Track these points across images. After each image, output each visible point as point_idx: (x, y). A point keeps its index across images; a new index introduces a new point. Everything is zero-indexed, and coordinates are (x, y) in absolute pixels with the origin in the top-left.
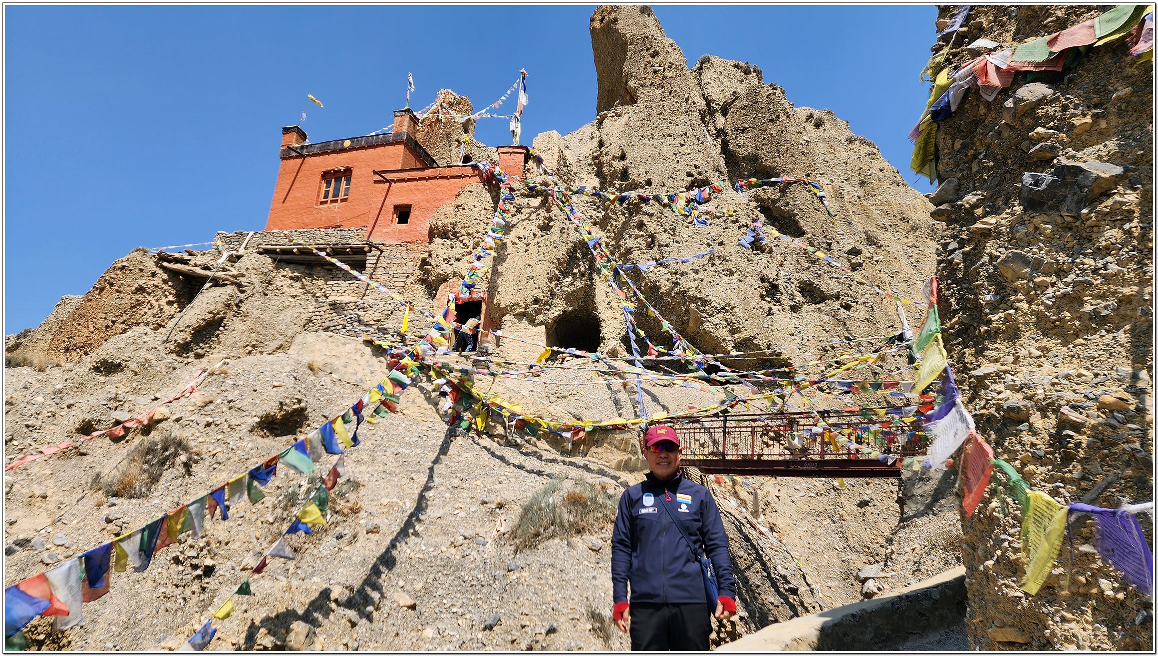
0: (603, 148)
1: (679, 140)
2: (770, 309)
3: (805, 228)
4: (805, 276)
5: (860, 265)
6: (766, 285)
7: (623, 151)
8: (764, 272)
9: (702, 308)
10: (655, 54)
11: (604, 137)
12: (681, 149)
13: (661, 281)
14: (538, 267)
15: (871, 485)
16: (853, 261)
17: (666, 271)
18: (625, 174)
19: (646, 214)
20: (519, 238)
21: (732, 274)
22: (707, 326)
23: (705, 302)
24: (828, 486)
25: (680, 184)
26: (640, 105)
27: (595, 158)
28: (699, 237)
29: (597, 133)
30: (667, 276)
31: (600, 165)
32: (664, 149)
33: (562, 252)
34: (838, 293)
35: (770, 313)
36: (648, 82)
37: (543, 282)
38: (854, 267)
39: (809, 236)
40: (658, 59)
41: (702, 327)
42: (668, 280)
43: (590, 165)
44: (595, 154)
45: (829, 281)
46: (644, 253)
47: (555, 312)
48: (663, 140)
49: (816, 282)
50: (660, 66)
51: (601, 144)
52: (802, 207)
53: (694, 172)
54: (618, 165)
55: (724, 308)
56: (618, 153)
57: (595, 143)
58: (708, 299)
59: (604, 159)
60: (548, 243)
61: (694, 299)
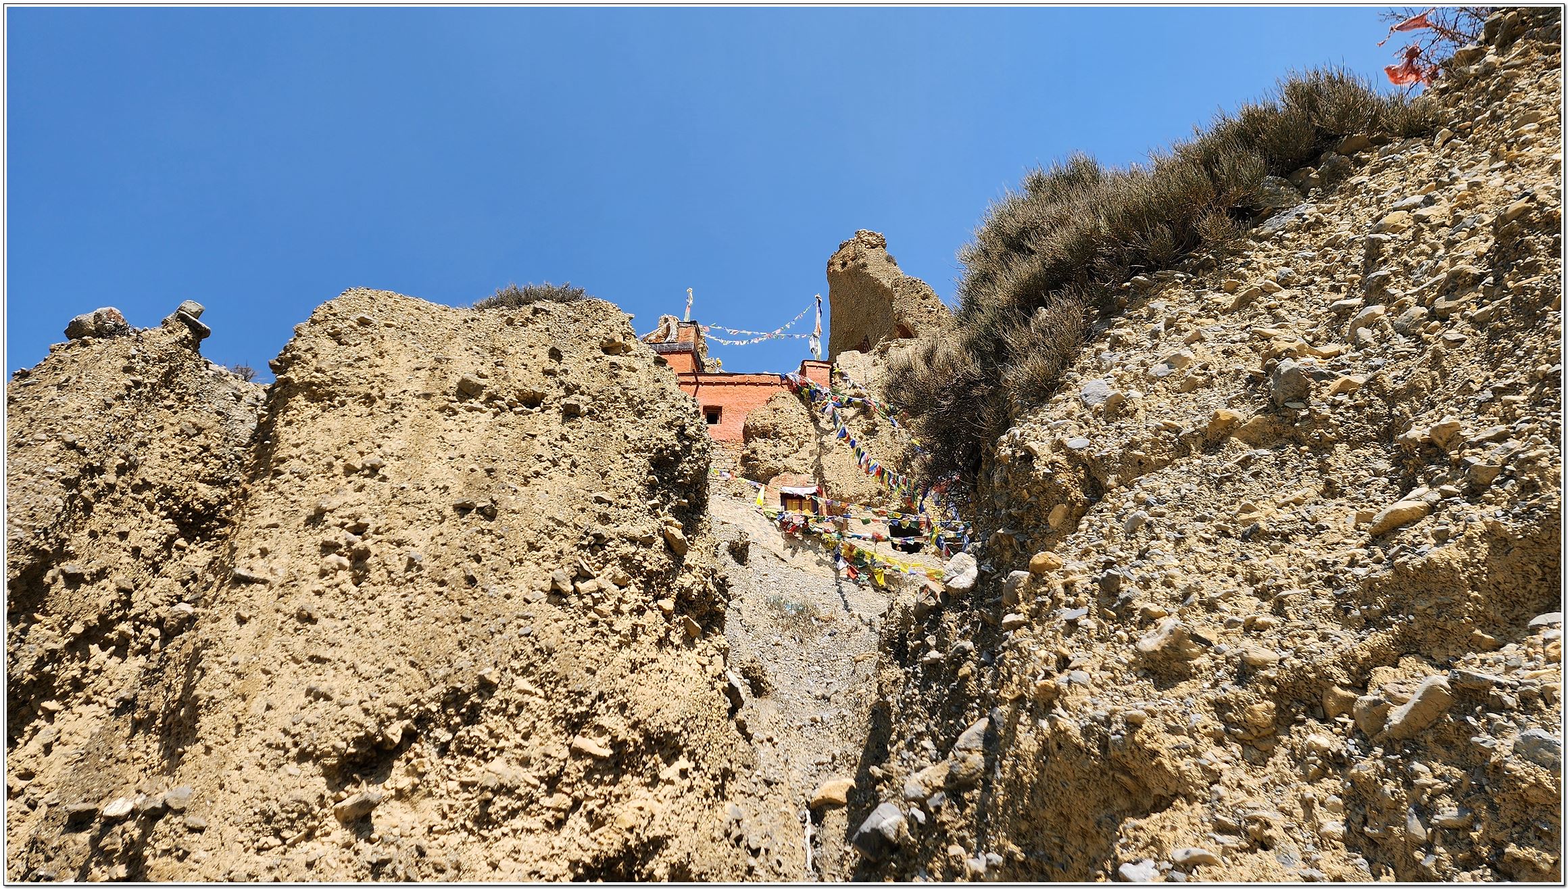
36: (925, 320)
50: (932, 307)
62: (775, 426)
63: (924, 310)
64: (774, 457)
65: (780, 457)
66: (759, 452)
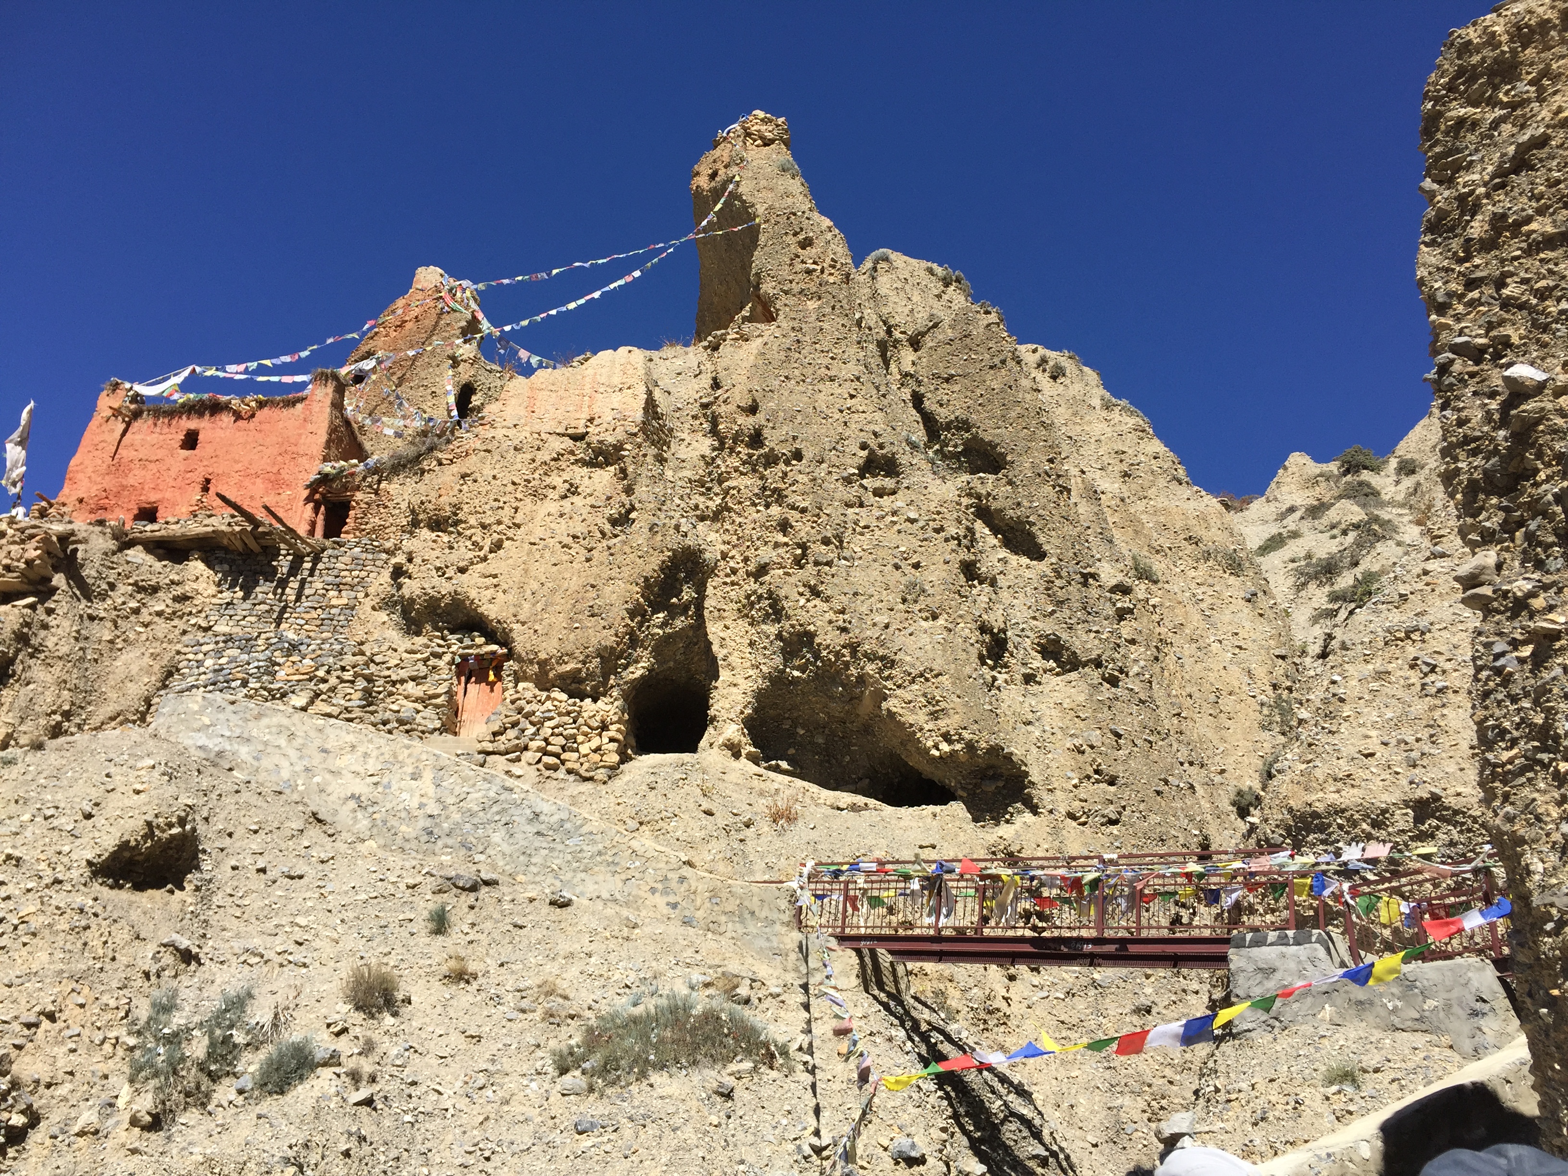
0: (719, 392)
1: (849, 388)
2: (994, 679)
3: (1046, 547)
4: (1048, 627)
5: (1130, 611)
6: (987, 638)
7: (754, 400)
8: (985, 617)
9: (886, 673)
10: (806, 243)
11: (722, 375)
12: (849, 403)
13: (819, 623)
14: (608, 590)
15: (1152, 979)
16: (1119, 605)
17: (825, 607)
18: (756, 439)
19: (793, 508)
20: (575, 537)
21: (935, 617)
22: (892, 704)
23: (889, 663)
24: (1084, 981)
25: (849, 461)
26: (784, 325)
27: (705, 406)
28: (882, 553)
29: (709, 365)
30: (830, 615)
31: (714, 421)
32: (822, 401)
33: (652, 565)
34: (1099, 656)
35: (992, 685)
36: (796, 288)
37: (618, 616)
38: (1122, 614)
39: (1054, 560)
40: (811, 252)
41: (884, 705)
42: (830, 622)
43: (695, 417)
44: (704, 400)
45: (1084, 637)
46: (787, 574)
47: (637, 671)
48: (821, 386)
49: (1064, 636)
50: (815, 263)
51: (716, 384)
52: (1041, 512)
53: (873, 443)
54: (748, 422)
55: (921, 675)
56: (746, 402)
57: (706, 381)
58: (897, 658)
59: (722, 409)
60: (627, 549)
61: (871, 657)
62: (457, 507)
63: (799, 267)
64: (441, 571)
65: (450, 572)
66: (418, 560)
